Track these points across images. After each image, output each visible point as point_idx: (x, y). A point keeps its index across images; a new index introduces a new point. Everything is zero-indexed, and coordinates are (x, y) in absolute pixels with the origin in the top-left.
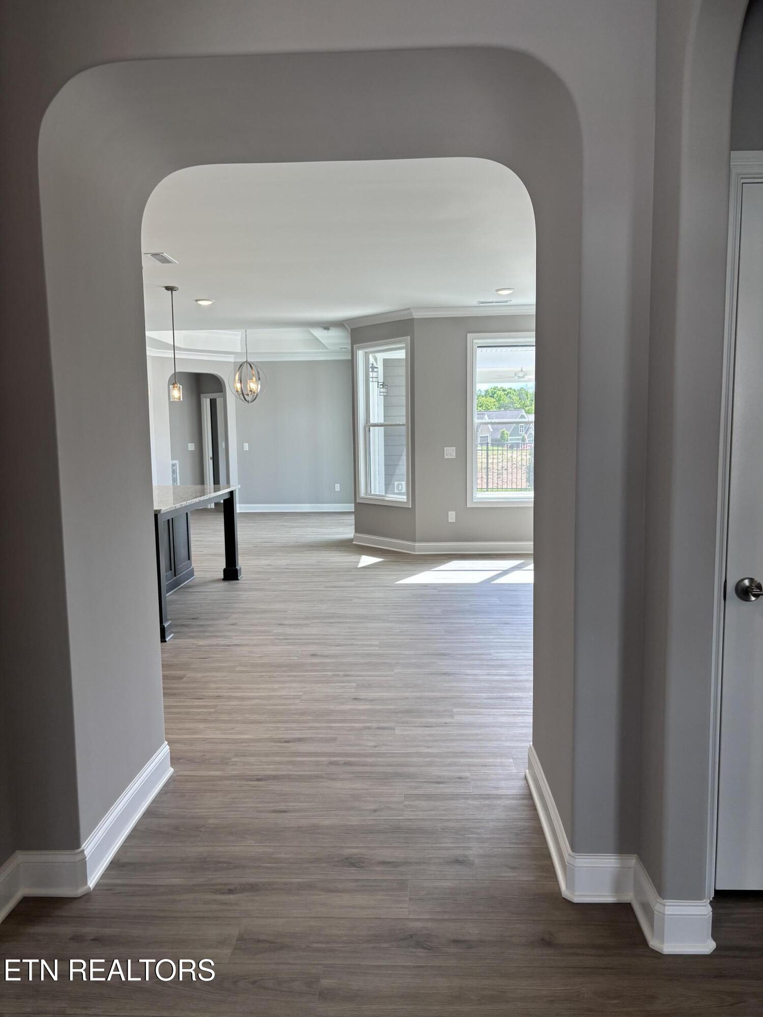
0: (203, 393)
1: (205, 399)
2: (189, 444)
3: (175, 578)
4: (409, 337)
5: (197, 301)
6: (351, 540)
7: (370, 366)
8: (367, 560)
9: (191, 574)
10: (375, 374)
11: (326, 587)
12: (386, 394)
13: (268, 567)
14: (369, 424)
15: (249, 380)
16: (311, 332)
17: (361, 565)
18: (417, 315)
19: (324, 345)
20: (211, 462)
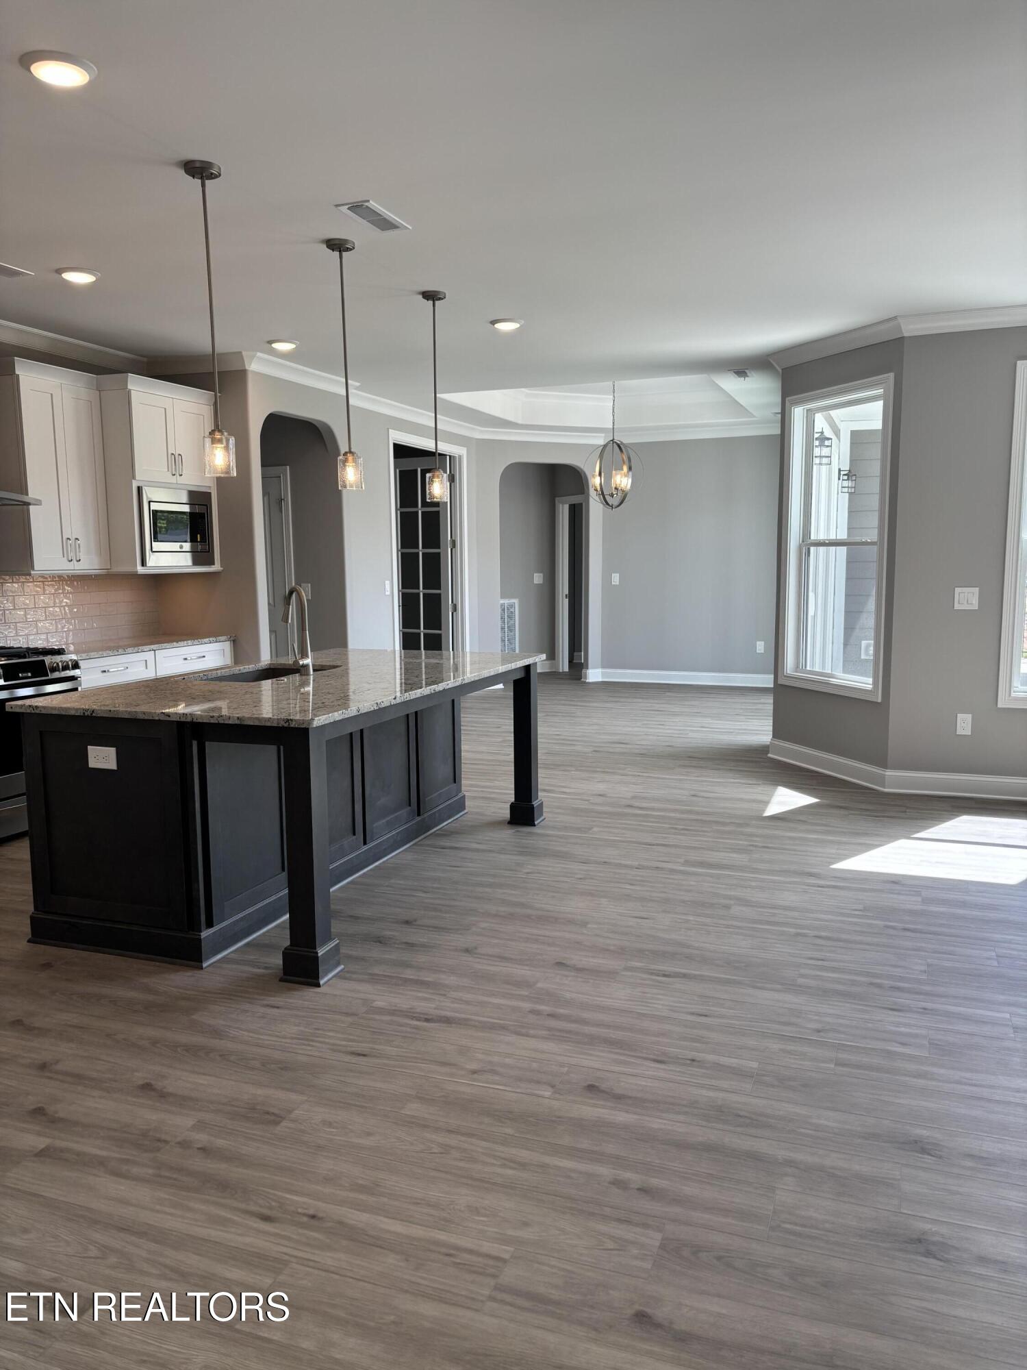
0: (558, 497)
1: (561, 505)
2: (535, 575)
3: (419, 819)
4: (892, 375)
5: (493, 322)
6: (763, 750)
7: (816, 436)
8: (786, 799)
9: (460, 805)
10: (825, 451)
11: (687, 863)
12: (853, 491)
13: (600, 800)
14: (809, 542)
15: (616, 470)
16: (714, 382)
17: (772, 810)
18: (910, 329)
19: (746, 409)
20: (566, 601)
